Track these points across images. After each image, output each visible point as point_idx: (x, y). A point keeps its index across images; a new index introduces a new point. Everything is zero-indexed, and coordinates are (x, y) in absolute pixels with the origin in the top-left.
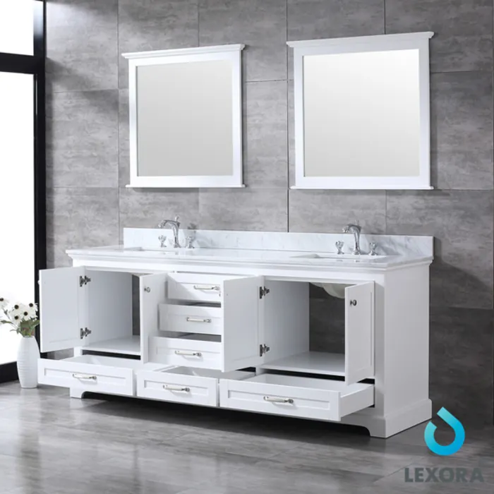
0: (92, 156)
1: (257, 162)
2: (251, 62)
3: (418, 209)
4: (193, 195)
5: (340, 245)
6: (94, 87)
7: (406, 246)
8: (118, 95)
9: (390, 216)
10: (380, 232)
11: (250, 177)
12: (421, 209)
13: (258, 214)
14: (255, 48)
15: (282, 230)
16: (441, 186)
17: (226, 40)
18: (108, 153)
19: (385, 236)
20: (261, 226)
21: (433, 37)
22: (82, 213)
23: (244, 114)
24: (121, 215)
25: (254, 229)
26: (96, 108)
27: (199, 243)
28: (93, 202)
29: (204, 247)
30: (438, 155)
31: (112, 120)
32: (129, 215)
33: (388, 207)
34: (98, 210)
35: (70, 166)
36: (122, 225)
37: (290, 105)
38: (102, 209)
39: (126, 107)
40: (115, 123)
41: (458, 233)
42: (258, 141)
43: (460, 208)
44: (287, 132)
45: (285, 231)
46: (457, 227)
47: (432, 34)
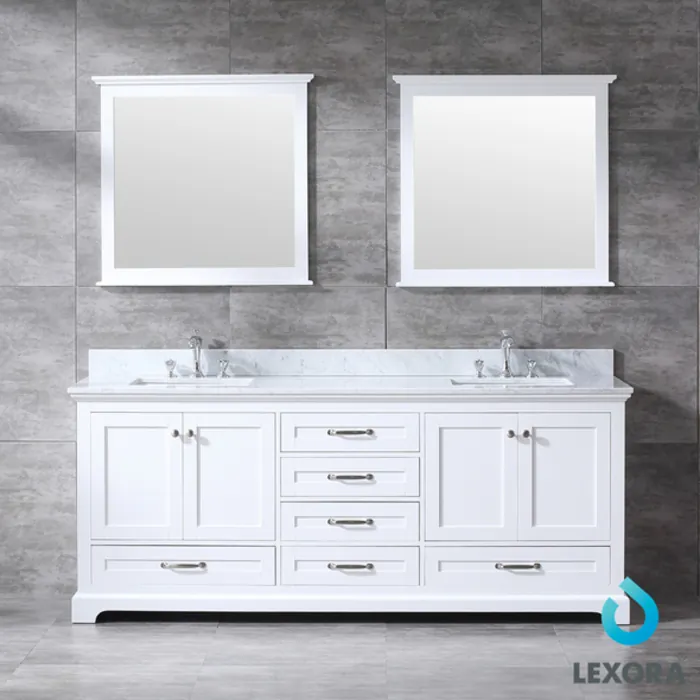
1: (334, 248)
2: (324, 101)
3: (590, 313)
4: (219, 296)
5: (481, 364)
7: (576, 364)
8: (74, 141)
9: (549, 322)
10: (533, 346)
11: (322, 270)
12: (594, 313)
13: (335, 322)
14: (330, 80)
15: (376, 346)
16: (624, 281)
17: (281, 67)
18: (53, 231)
20: (341, 341)
21: (614, 82)
24: (80, 330)
25: (328, 346)
27: (233, 369)
28: (24, 310)
30: (619, 240)
33: (545, 311)
34: (34, 321)
36: (80, 347)
37: (392, 167)
38: (41, 320)
40: (70, 184)
41: (647, 343)
42: (335, 217)
43: (650, 311)
44: (384, 204)
45: (381, 348)
46: (647, 335)
47: (614, 77)
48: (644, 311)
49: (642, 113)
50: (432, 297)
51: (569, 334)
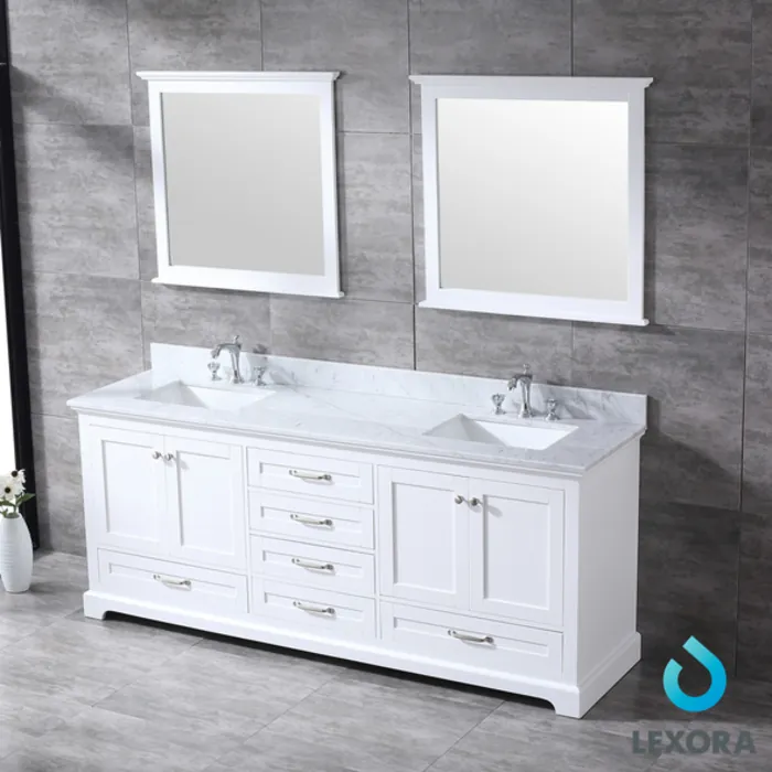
0: (96, 229)
1: (363, 259)
2: (350, 99)
3: (624, 352)
4: (260, 301)
5: (498, 399)
6: (93, 119)
7: (604, 408)
8: (132, 135)
9: (579, 358)
10: (561, 382)
11: (352, 282)
12: (628, 352)
13: (366, 338)
14: (358, 78)
15: (405, 366)
16: (661, 319)
17: (309, 64)
18: (119, 225)
19: (570, 388)
20: (373, 357)
21: (651, 85)
22: (82, 313)
23: (341, 182)
24: (146, 323)
25: (360, 361)
26: (99, 154)
27: (272, 376)
28: (99, 299)
29: (281, 383)
30: (657, 271)
31: (125, 174)
32: (157, 322)
33: (576, 345)
34: (107, 311)
35: (59, 240)
36: (148, 337)
37: (415, 174)
38: (113, 310)
39: (147, 154)
40: (129, 179)
41: (686, 392)
42: (364, 226)
43: (691, 356)
44: (410, 215)
45: (410, 368)
46: (686, 383)
47: (651, 80)
48: (682, 355)
49: (684, 122)
50: (459, 319)
51: (601, 374)
